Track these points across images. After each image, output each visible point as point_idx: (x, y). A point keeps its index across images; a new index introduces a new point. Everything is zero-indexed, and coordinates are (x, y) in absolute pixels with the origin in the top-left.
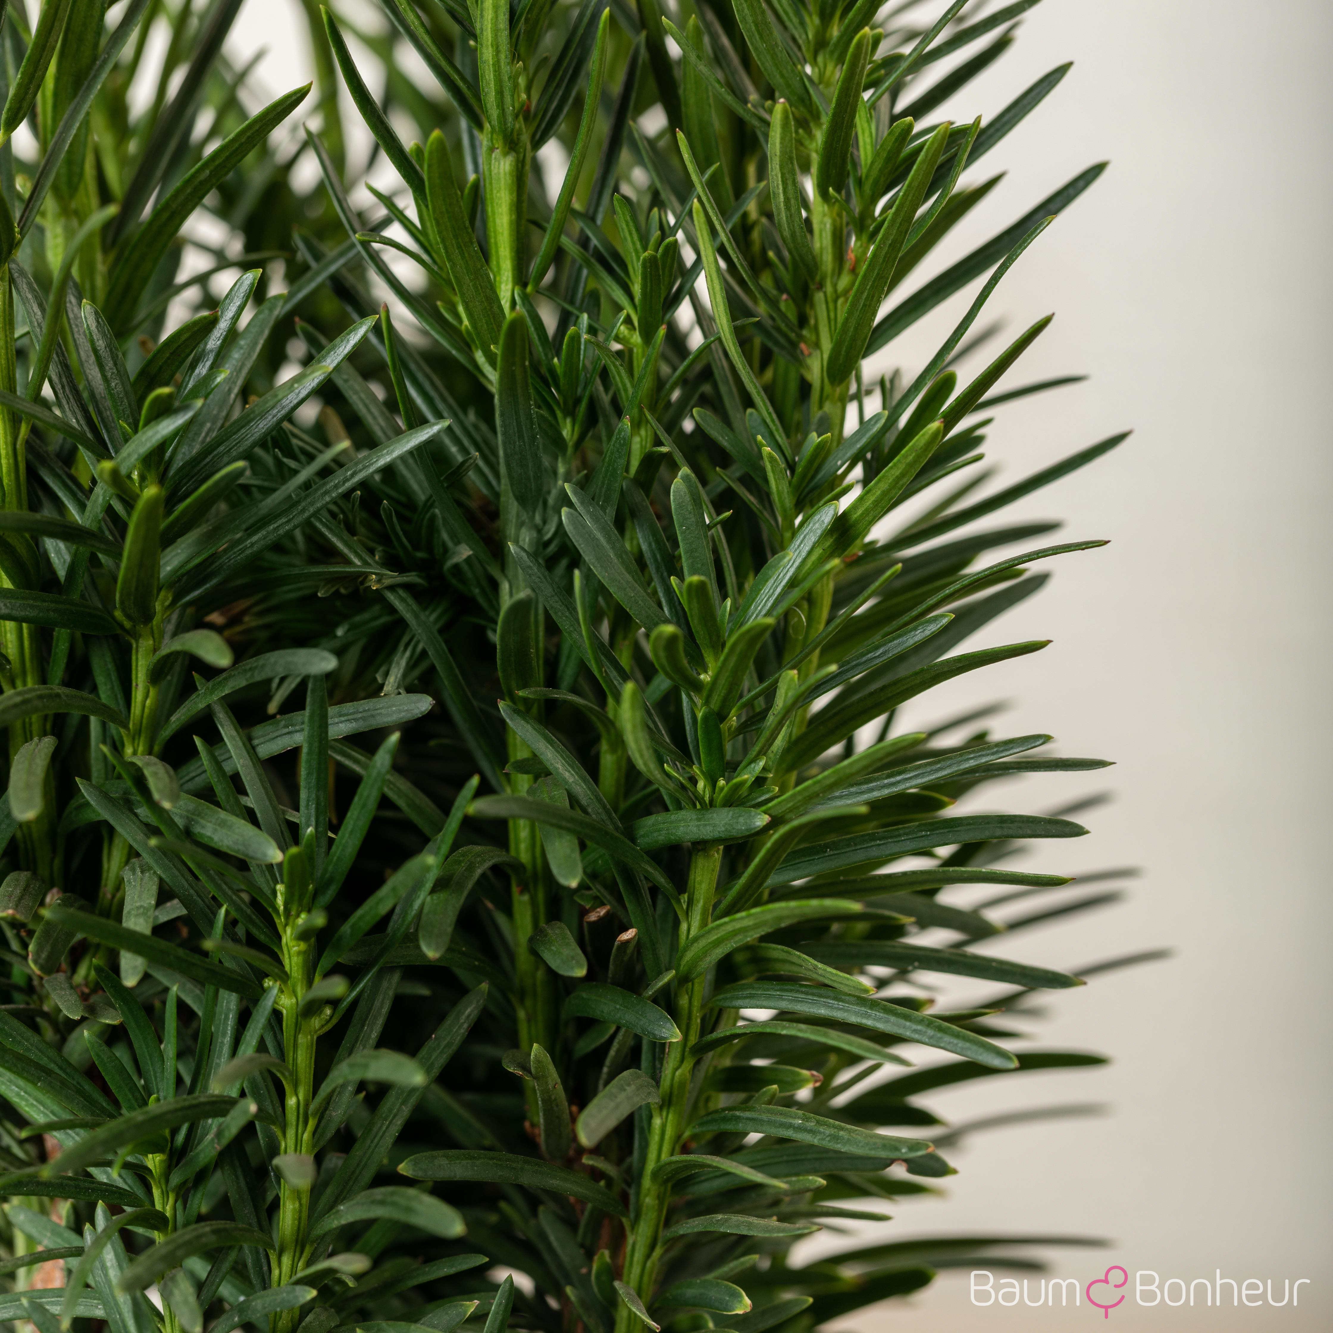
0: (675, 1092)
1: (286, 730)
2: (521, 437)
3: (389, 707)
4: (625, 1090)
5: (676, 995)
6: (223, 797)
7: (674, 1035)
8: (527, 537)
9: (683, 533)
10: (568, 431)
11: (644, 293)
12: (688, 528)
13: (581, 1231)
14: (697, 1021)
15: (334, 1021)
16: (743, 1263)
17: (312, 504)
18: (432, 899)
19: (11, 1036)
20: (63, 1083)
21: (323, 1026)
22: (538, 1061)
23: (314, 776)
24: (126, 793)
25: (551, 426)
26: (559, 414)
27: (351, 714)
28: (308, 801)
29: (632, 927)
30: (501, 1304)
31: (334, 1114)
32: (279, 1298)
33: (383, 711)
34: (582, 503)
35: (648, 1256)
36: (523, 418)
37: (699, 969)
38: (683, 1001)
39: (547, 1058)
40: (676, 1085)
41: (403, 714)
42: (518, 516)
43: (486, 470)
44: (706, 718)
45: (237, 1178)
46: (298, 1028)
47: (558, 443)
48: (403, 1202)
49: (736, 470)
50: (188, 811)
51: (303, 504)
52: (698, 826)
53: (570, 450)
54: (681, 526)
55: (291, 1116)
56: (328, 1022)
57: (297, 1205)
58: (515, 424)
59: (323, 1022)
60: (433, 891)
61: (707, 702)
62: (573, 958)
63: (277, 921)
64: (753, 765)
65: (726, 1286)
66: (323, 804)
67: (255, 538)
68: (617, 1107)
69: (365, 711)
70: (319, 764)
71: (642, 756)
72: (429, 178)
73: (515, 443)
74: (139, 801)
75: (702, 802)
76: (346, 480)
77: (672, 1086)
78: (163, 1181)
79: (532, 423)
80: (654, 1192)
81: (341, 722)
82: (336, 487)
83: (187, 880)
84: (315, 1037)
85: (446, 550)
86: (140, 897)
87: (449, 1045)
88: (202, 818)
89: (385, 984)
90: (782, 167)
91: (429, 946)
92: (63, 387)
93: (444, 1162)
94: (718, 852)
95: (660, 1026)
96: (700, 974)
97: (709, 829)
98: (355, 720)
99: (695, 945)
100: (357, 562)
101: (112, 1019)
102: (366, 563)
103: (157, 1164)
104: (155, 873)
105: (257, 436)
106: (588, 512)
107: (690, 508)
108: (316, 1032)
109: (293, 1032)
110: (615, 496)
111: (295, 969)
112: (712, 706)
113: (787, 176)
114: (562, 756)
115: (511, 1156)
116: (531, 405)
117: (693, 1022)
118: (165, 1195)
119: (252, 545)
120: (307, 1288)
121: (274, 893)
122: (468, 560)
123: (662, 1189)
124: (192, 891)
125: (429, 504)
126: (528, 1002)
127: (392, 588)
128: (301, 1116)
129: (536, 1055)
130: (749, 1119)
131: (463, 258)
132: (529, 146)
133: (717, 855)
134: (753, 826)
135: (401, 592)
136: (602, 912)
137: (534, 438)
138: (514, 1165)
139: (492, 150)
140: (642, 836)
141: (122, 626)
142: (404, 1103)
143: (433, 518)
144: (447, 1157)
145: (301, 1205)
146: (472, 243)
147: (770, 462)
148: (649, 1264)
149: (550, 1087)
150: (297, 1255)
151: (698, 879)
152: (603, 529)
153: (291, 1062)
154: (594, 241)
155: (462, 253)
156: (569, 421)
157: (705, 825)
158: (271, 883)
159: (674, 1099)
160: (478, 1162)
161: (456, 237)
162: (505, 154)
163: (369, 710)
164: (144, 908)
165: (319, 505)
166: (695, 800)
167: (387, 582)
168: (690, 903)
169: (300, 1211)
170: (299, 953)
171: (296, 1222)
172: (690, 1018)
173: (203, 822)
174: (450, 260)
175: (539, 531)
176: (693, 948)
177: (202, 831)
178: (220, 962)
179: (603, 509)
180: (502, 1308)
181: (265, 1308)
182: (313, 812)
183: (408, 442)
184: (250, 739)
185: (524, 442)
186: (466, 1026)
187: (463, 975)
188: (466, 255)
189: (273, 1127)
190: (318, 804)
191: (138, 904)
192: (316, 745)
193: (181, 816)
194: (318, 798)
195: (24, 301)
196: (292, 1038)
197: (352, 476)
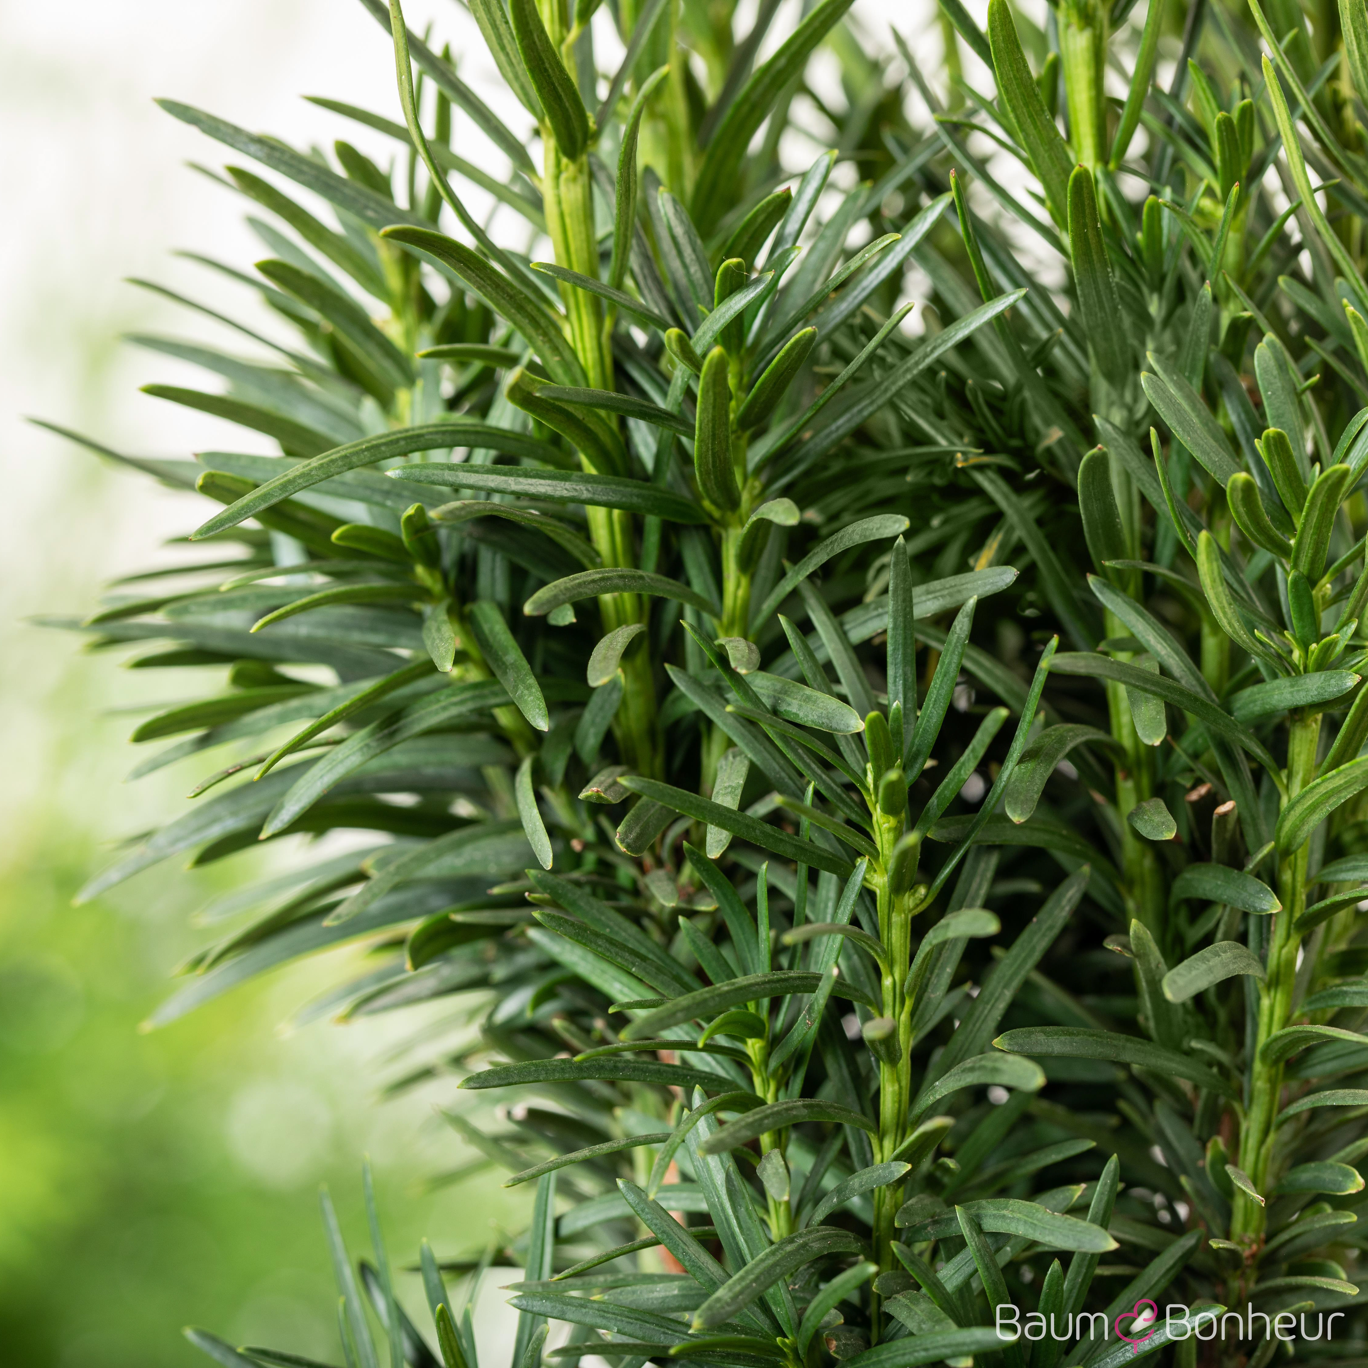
0: (1283, 970)
1: (875, 613)
2: (1102, 308)
3: (975, 581)
4: (1219, 956)
5: (1280, 871)
6: (810, 676)
7: (1273, 905)
8: (1118, 416)
9: (1269, 398)
10: (1155, 307)
11: (1223, 160)
12: (1273, 393)
13: (1197, 1122)
14: (1302, 897)
15: (929, 900)
16: (1359, 1147)
17: (894, 383)
18: (1020, 768)
19: (608, 926)
20: (659, 969)
21: (917, 905)
22: (1138, 938)
23: (900, 652)
24: (718, 679)
25: (1135, 299)
26: (1145, 290)
27: (939, 591)
28: (896, 677)
29: (1230, 799)
30: (1106, 1184)
31: (932, 996)
32: (875, 1175)
33: (969, 586)
34: (1165, 371)
35: (1262, 1142)
36: (1102, 287)
37: (1299, 840)
38: (1287, 877)
39: (1148, 936)
40: (1282, 963)
41: (988, 587)
42: (1108, 395)
43: (1072, 348)
44: (1295, 582)
45: (840, 1067)
46: (891, 906)
47: (1143, 318)
48: (989, 1064)
49: (1331, 343)
50: (775, 690)
51: (886, 384)
52: (1291, 693)
53: (1158, 326)
54: (1266, 391)
55: (888, 997)
56: (922, 901)
57: (896, 1087)
58: (1094, 293)
59: (918, 902)
60: (1021, 761)
61: (1295, 566)
62: (1163, 823)
63: (867, 798)
64: (1345, 629)
65: (1340, 1168)
66: (910, 680)
67: (840, 421)
68: (1210, 970)
69: (951, 587)
70: (905, 638)
71: (1225, 613)
72: (993, 42)
73: (1096, 314)
74: (729, 687)
75: (1295, 668)
76: (926, 356)
77: (1278, 965)
78: (763, 1068)
79: (1112, 293)
80: (1264, 1075)
81: (929, 600)
82: (917, 364)
83: (778, 763)
84: (910, 917)
85: (1038, 433)
86: (729, 778)
87: (1051, 928)
88: (788, 696)
89: (982, 865)
90: (1353, 21)
91: (1014, 811)
92: (645, 277)
93: (1042, 1037)
94: (1316, 721)
95: (1259, 898)
96: (1301, 845)
97: (1302, 694)
98: (943, 596)
99: (1292, 812)
100: (943, 442)
101: (708, 905)
102: (952, 443)
103: (757, 1050)
104: (746, 756)
105: (838, 319)
106: (1172, 380)
107: (1275, 372)
108: (910, 911)
109: (886, 911)
110: (1200, 366)
111: (886, 846)
112: (1301, 569)
113: (1359, 30)
114: (1153, 628)
115: (1112, 1034)
116: (1108, 273)
117: (1298, 897)
118: (766, 1083)
119: (838, 428)
120: (903, 1163)
121: (865, 772)
122: (1060, 442)
123: (1273, 1071)
124: (783, 774)
125: (1019, 388)
126: (1137, 891)
127: (981, 468)
128: (898, 996)
129: (1135, 931)
130: (1356, 993)
131: (1036, 127)
132: (1106, 23)
133: (1315, 724)
134: (1344, 687)
135: (991, 474)
136: (1203, 790)
137: (1115, 310)
138: (1115, 1042)
139: (1068, 26)
140: (1239, 709)
141: (711, 516)
142: (1006, 986)
143: (1023, 403)
144: (1045, 1033)
145: (900, 1087)
146: (1043, 111)
147: (1355, 323)
148: (1263, 1151)
149: (1153, 966)
150: (899, 1138)
151: (1297, 750)
152: (1189, 397)
153: (886, 941)
154: (1179, 119)
155: (1034, 123)
156: (1155, 298)
157: (1298, 691)
158: (862, 763)
159: (1282, 978)
160: (1077, 1039)
161: (1026, 104)
162: (1082, 29)
163: (955, 586)
164: (732, 787)
165: (901, 383)
166: (1290, 670)
167: (973, 461)
168: (1290, 777)
169: (900, 1094)
170: (889, 830)
171: (897, 1105)
172: (1294, 894)
173: (788, 699)
174: (1023, 130)
175: (1130, 410)
176: (1290, 817)
177: (789, 709)
178: (811, 840)
179: (1190, 379)
180: (1107, 1188)
181: (862, 1186)
182: (900, 688)
183: (985, 313)
184: (842, 624)
185: (1105, 313)
186: (1067, 909)
187: (1062, 857)
188: (1039, 124)
189: (869, 1008)
190: (905, 681)
191: (726, 785)
192: (901, 619)
193: (769, 697)
194: (905, 674)
195: (604, 193)
196: (886, 917)
197: (932, 351)
